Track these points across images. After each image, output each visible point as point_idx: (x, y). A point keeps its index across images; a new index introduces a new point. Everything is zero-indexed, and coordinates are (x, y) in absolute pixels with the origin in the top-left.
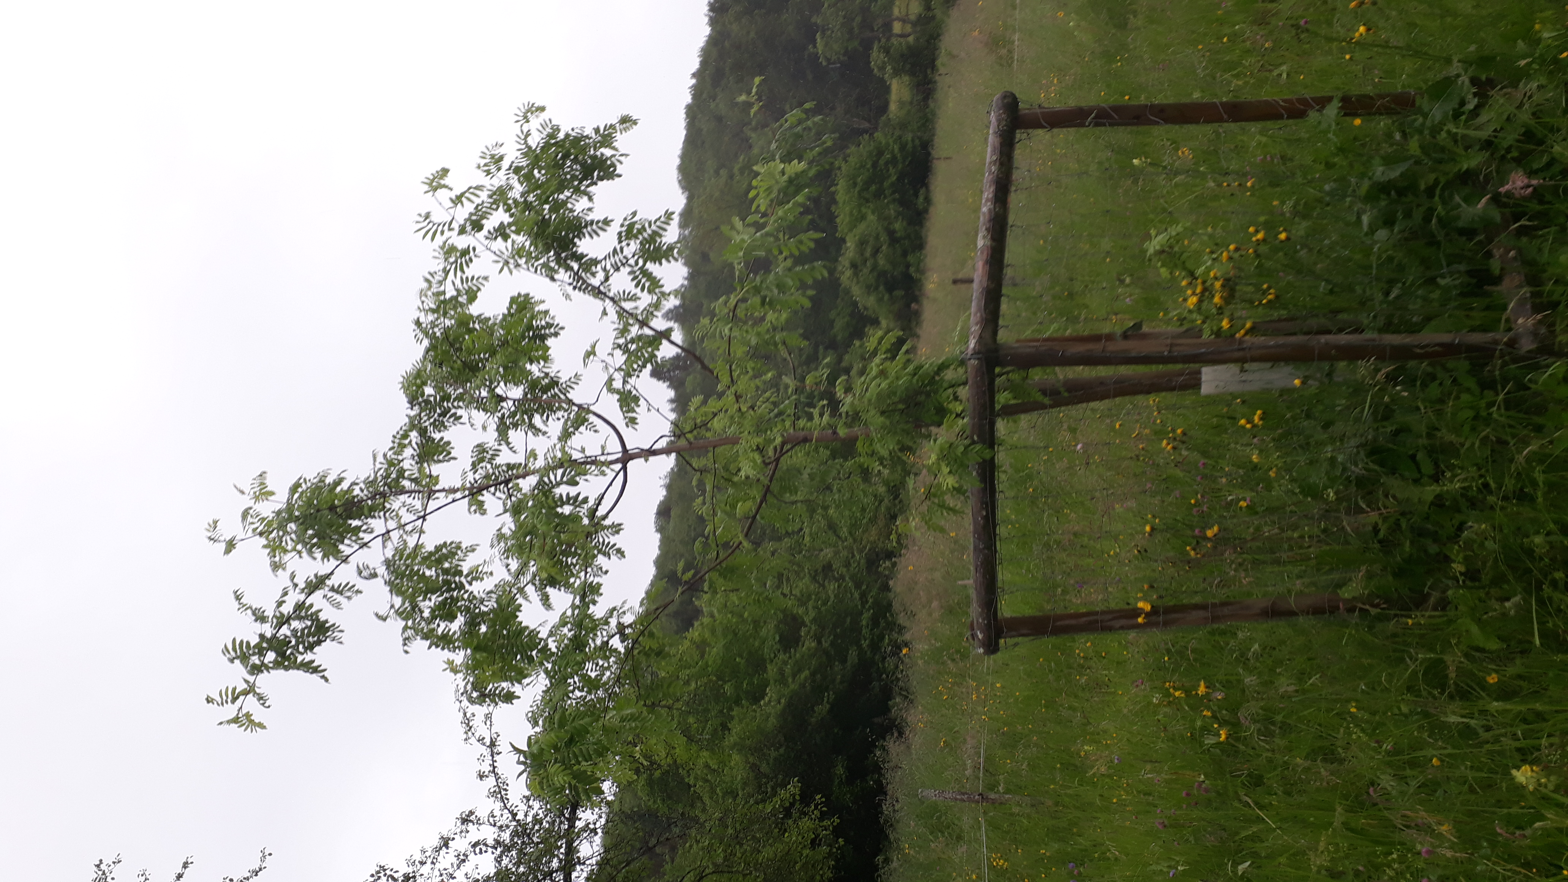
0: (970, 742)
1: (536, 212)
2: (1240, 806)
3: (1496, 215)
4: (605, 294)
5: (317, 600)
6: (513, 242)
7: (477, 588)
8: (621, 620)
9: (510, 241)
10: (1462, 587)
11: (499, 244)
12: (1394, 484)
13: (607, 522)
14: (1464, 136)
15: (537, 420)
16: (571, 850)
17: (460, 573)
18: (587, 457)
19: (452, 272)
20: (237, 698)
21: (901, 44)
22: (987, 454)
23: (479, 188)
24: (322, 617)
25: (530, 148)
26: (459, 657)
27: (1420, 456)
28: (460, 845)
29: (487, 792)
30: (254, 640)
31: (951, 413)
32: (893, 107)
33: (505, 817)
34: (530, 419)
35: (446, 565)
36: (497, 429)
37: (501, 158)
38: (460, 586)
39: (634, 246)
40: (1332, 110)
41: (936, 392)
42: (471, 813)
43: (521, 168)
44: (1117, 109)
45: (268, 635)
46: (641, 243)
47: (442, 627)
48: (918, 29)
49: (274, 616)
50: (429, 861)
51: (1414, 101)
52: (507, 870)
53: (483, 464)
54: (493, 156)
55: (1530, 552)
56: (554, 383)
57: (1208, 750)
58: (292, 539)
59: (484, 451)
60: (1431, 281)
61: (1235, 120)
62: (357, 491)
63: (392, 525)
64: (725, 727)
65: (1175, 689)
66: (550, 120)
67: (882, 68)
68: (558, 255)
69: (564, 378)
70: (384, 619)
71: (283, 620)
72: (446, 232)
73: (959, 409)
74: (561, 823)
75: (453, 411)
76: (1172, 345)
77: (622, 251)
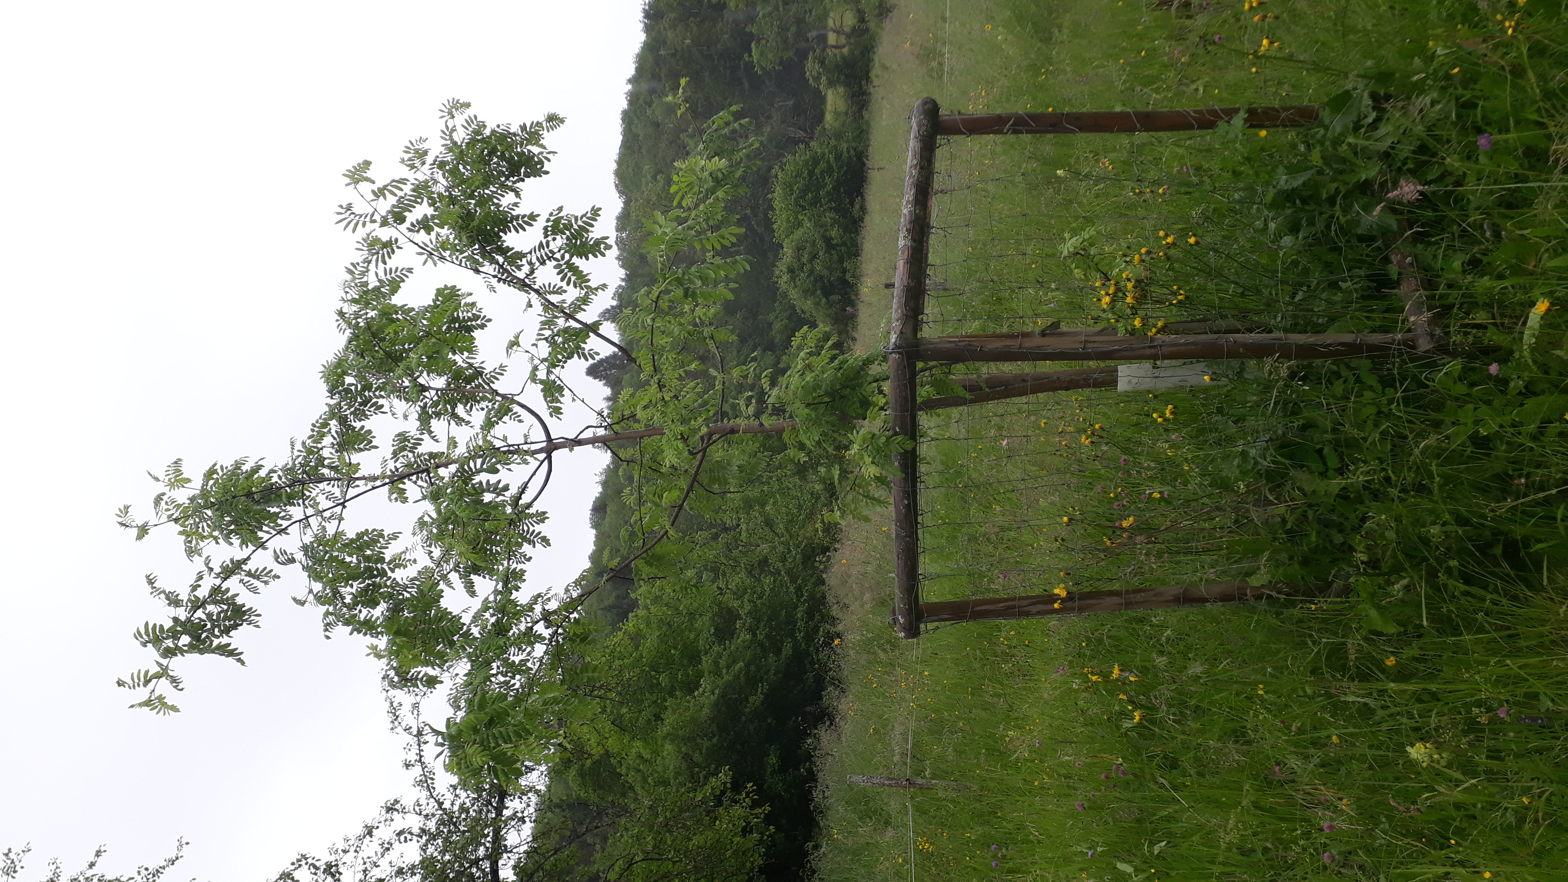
0: (899, 729)
1: (462, 207)
2: (1155, 787)
3: (1392, 222)
4: (529, 286)
5: (233, 585)
6: (438, 234)
7: (401, 575)
8: (546, 607)
9: (433, 234)
10: (1362, 575)
11: (422, 237)
12: (1302, 478)
13: (532, 511)
14: (1364, 149)
15: (460, 410)
16: (498, 838)
17: (382, 560)
18: (509, 446)
19: (374, 262)
20: (150, 680)
21: (835, 55)
22: (909, 446)
23: (403, 181)
24: (239, 601)
25: (455, 143)
26: (382, 642)
27: (1326, 451)
28: (385, 833)
29: (412, 782)
30: (168, 624)
31: (875, 405)
32: (828, 117)
33: (431, 805)
34: (453, 409)
35: (369, 552)
36: (419, 419)
37: (426, 153)
38: (383, 573)
39: (560, 241)
40: (1239, 120)
41: (860, 385)
42: (396, 802)
43: (447, 163)
44: (1033, 117)
45: (183, 618)
46: (568, 238)
47: (364, 614)
48: (852, 41)
49: (189, 600)
50: (352, 849)
51: (1317, 114)
52: (432, 858)
53: (405, 453)
54: (417, 151)
55: (1425, 541)
56: (479, 373)
57: (1126, 734)
58: (208, 526)
59: (406, 439)
60: (1334, 285)
61: (1147, 130)
62: (275, 479)
63: (310, 511)
64: (658, 717)
65: (1093, 674)
66: (475, 117)
67: (817, 79)
68: (482, 248)
69: (488, 368)
70: (302, 603)
71: (197, 604)
72: (368, 224)
73: (882, 401)
74: (488, 811)
75: (374, 400)
76: (1086, 342)
77: (548, 247)
